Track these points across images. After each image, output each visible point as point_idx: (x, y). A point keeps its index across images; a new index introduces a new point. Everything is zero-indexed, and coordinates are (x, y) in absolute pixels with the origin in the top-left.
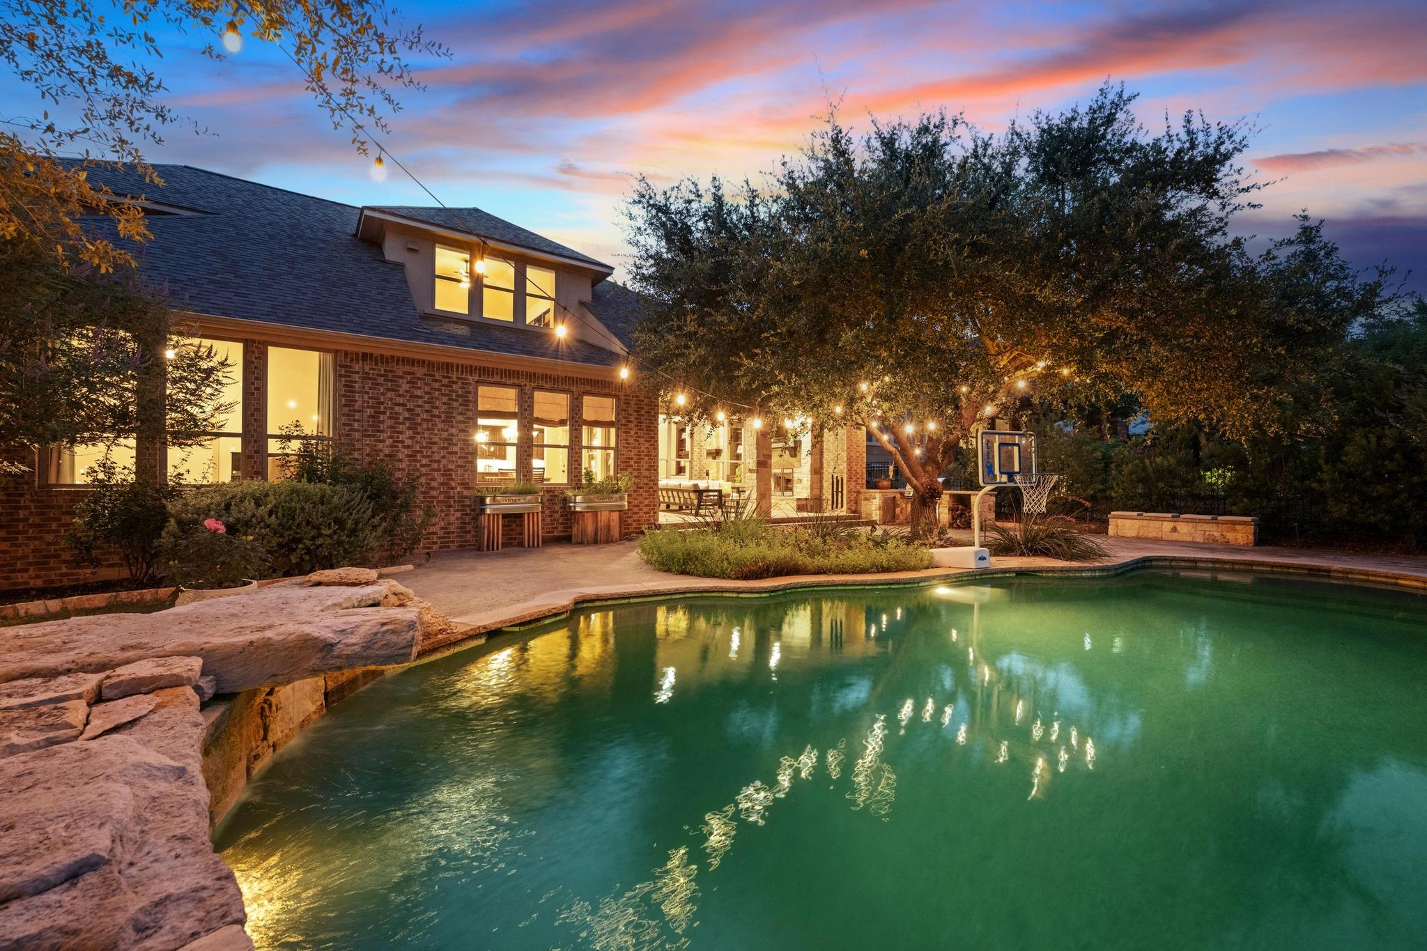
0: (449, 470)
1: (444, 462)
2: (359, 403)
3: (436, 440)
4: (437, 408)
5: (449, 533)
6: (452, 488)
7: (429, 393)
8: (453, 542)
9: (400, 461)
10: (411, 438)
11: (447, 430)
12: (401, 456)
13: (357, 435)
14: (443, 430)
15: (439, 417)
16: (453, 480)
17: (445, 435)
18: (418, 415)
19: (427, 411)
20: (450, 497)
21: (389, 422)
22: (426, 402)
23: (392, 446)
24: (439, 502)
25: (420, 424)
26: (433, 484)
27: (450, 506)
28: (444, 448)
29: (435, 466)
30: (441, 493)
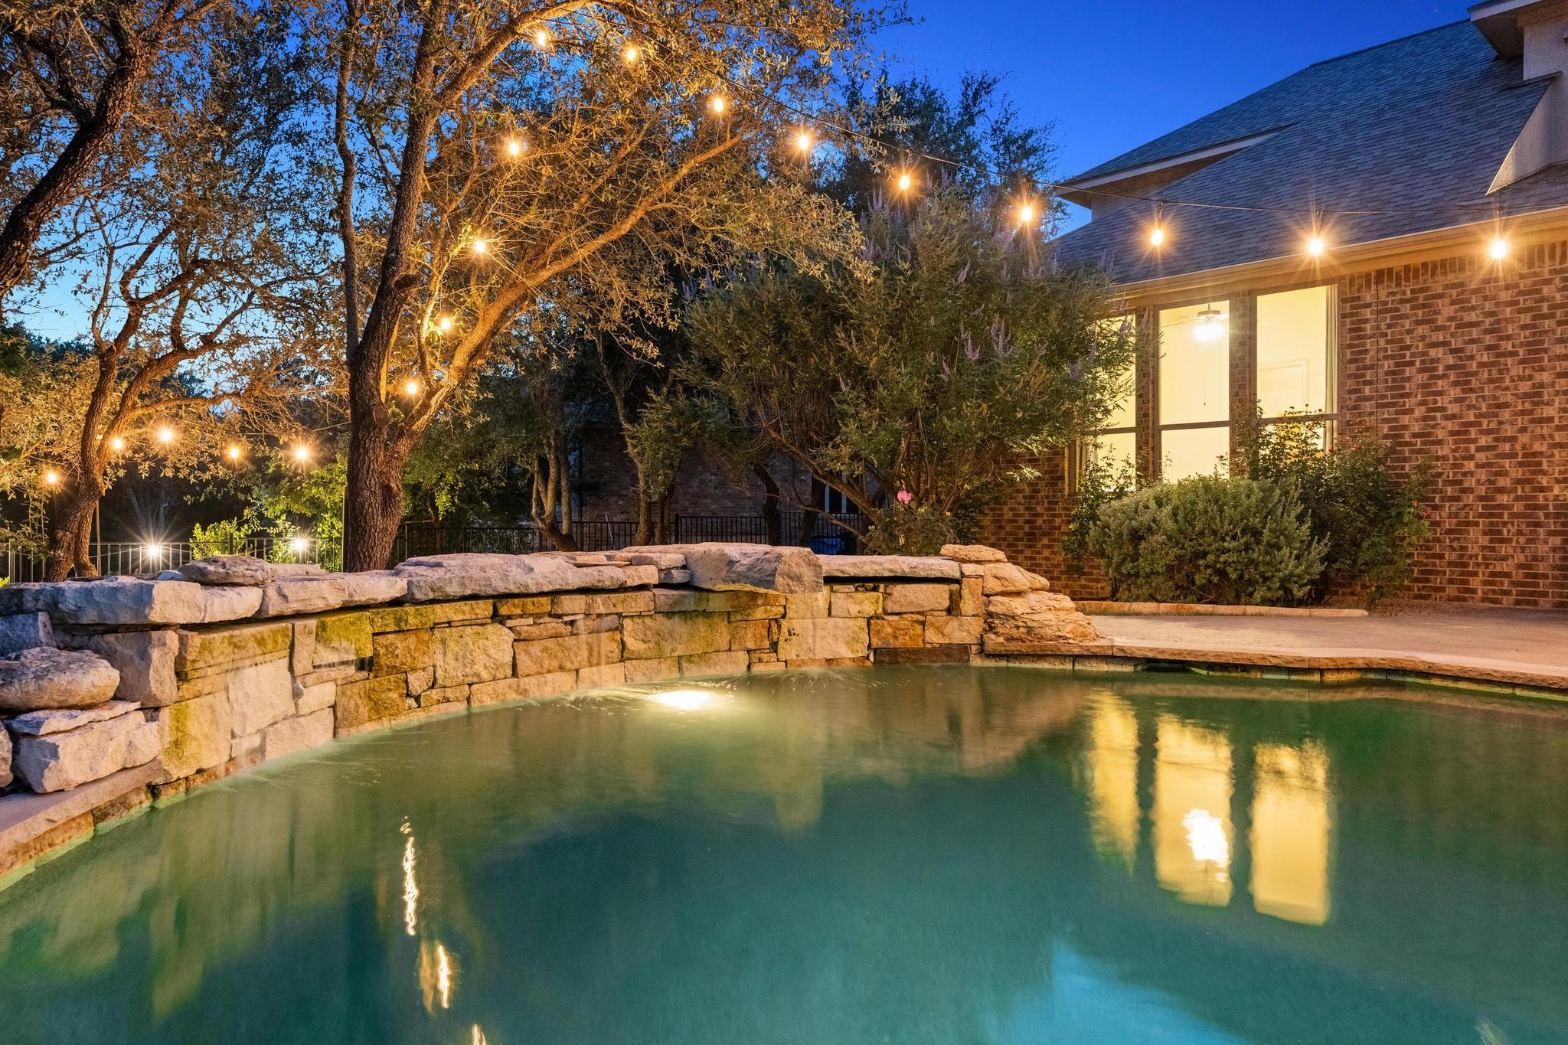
0: (1535, 454)
1: (1524, 438)
2: (1372, 353)
3: (1509, 399)
4: (1509, 338)
5: (1535, 576)
6: (1542, 490)
7: (1492, 314)
8: (1545, 594)
9: (1440, 442)
10: (1458, 400)
11: (1530, 377)
12: (1440, 434)
13: (1368, 406)
14: (1521, 379)
15: (1514, 354)
16: (1544, 473)
17: (1525, 387)
18: (1472, 357)
19: (1488, 348)
20: (1536, 507)
21: (1420, 378)
22: (1486, 332)
23: (1424, 419)
24: (1513, 515)
25: (1475, 374)
26: (1502, 482)
27: (1538, 525)
28: (1523, 412)
29: (1507, 447)
30: (1518, 498)
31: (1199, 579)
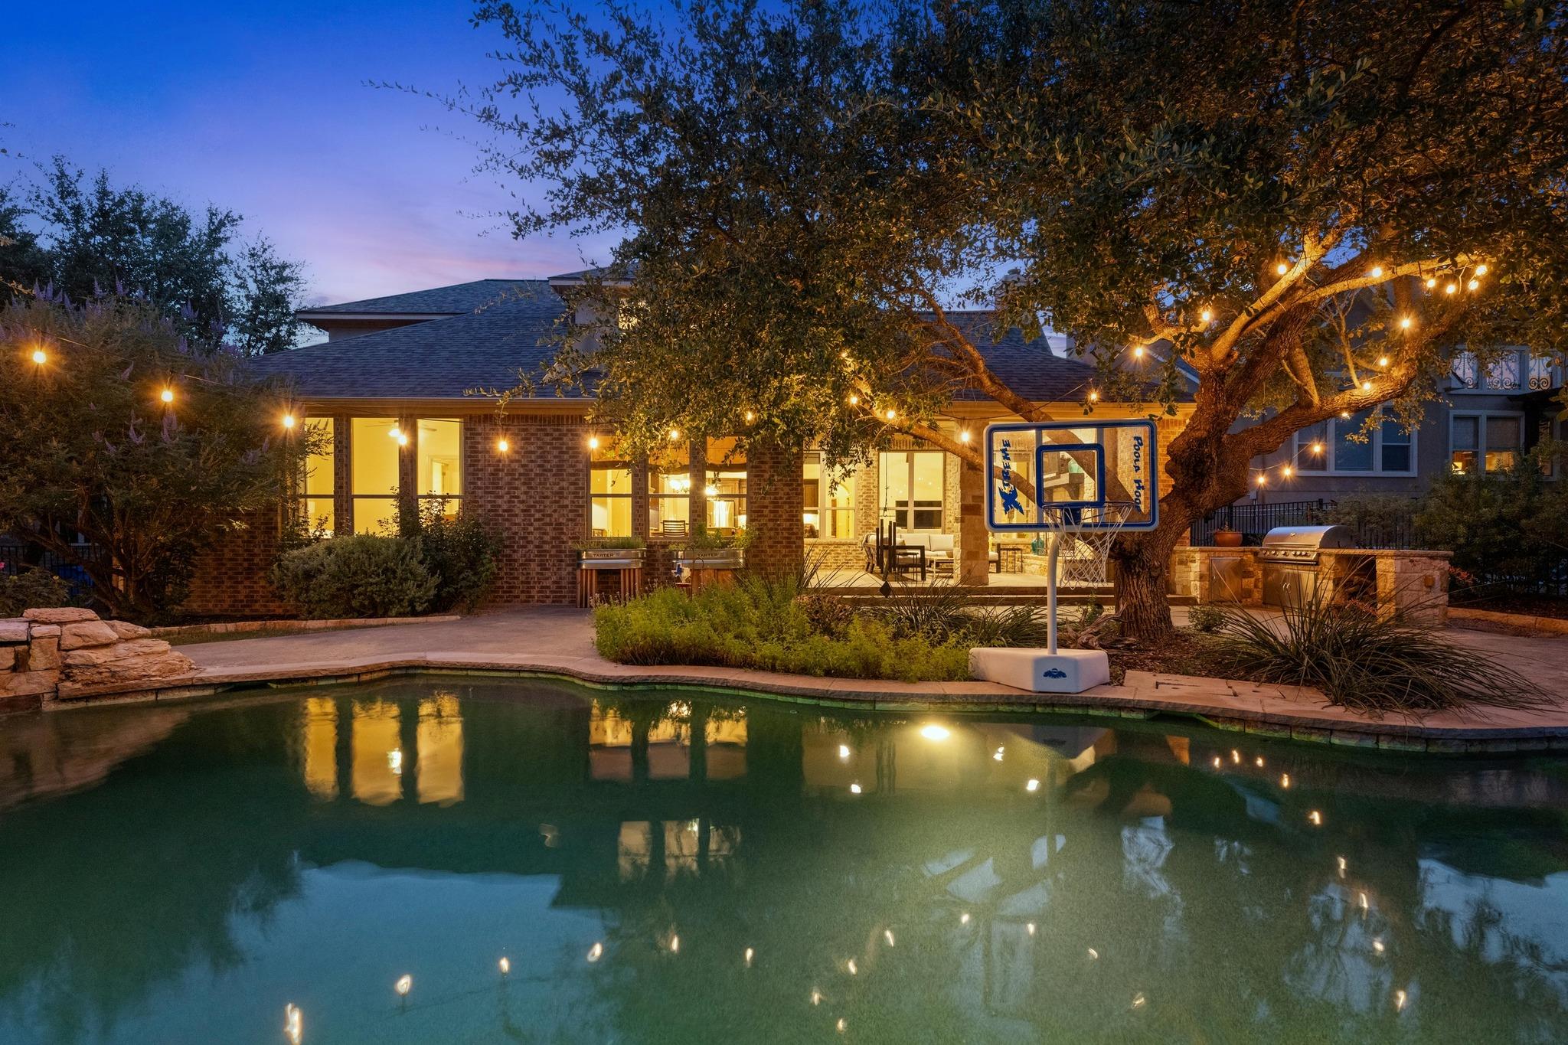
0: (560, 524)
1: (556, 515)
2: (482, 462)
3: (549, 494)
4: (549, 462)
5: (561, 587)
6: (564, 542)
7: (541, 448)
8: (565, 597)
9: (516, 515)
10: (526, 493)
11: (558, 484)
12: (517, 511)
13: (480, 492)
14: (554, 484)
15: (551, 470)
16: (564, 533)
17: (556, 488)
18: (532, 470)
19: (539, 466)
20: (561, 552)
21: (507, 479)
22: (538, 457)
23: (509, 502)
24: (551, 556)
25: (533, 479)
26: (547, 538)
27: (562, 561)
28: (556, 502)
29: (547, 520)
30: (553, 547)
31: (355, 603)
